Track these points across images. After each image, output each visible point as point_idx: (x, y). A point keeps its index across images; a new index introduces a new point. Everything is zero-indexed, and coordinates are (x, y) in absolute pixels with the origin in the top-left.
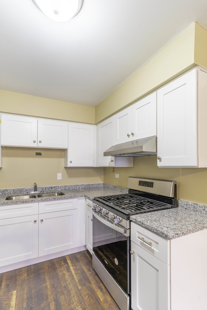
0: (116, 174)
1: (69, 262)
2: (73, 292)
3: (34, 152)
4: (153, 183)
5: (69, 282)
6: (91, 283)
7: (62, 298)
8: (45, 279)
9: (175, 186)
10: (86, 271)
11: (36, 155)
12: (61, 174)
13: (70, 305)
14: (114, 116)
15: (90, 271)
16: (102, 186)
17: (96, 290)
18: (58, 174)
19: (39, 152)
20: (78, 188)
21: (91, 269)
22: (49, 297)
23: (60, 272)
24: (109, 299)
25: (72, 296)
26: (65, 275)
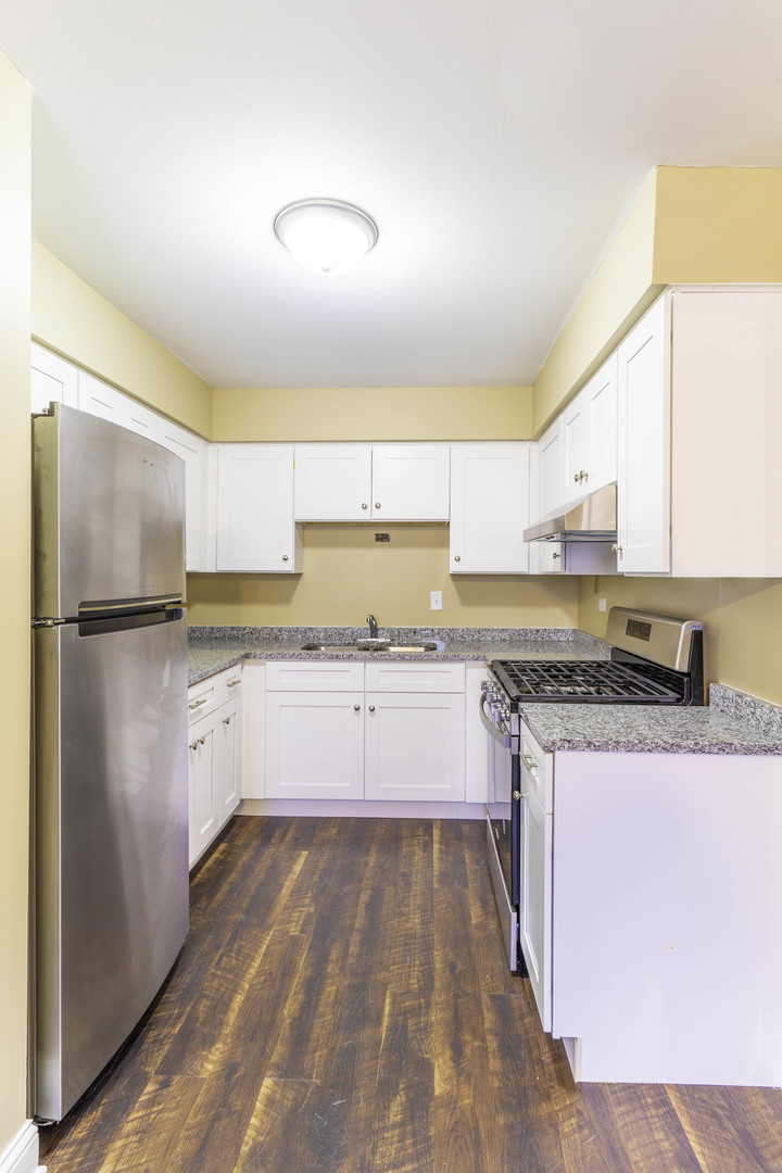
0: (600, 600)
1: (436, 833)
2: (417, 889)
3: (372, 533)
4: (649, 627)
5: (417, 870)
6: (466, 886)
7: (389, 891)
8: (369, 850)
9: (698, 639)
10: (467, 861)
11: (377, 540)
12: (440, 593)
13: (399, 907)
14: (561, 416)
15: (478, 862)
16: (571, 639)
17: (471, 902)
18: (432, 593)
19: (383, 533)
20: (489, 638)
21: (483, 862)
22: (365, 881)
23: (407, 846)
24: (493, 925)
25: (412, 894)
26: (414, 855)
